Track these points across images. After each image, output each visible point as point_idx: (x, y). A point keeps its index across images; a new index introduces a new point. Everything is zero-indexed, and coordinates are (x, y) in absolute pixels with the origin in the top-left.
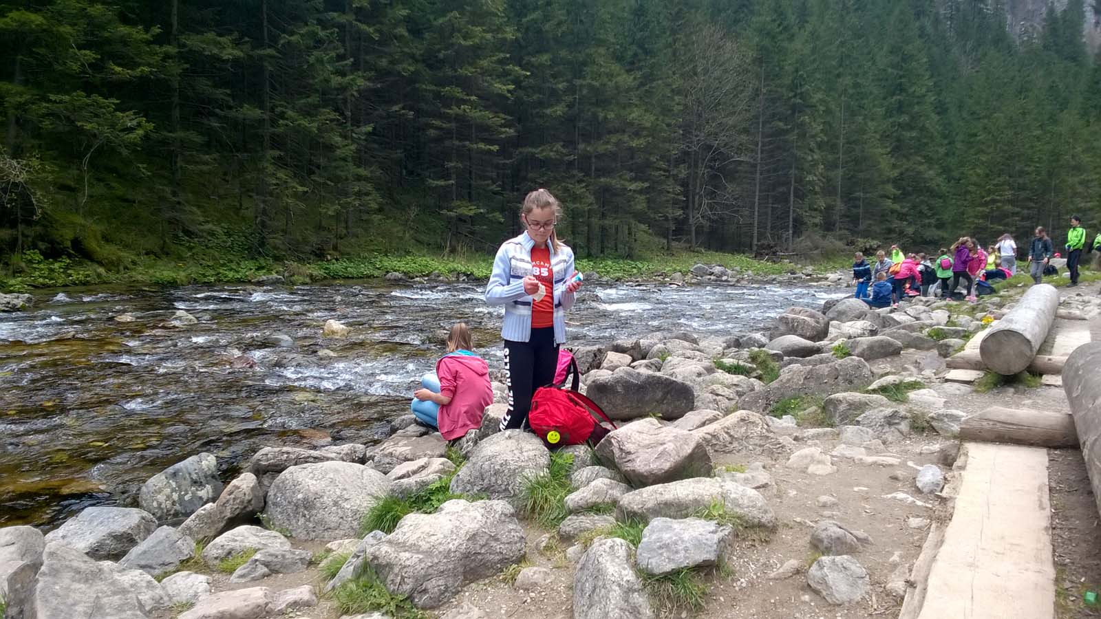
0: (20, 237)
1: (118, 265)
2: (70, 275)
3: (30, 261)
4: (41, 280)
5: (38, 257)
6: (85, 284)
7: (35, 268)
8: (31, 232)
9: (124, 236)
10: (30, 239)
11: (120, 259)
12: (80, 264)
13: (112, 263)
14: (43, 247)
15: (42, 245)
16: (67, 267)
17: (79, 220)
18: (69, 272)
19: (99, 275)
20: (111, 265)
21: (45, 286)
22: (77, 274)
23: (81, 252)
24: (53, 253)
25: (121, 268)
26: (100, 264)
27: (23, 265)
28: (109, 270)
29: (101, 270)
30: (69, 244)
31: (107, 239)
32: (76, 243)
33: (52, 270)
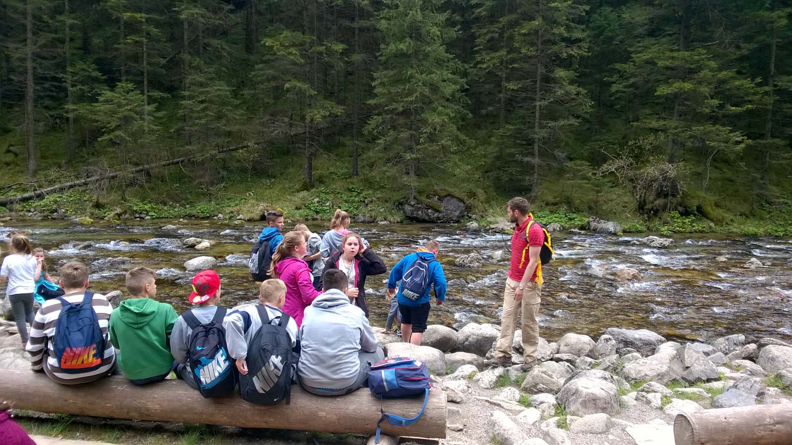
0: (669, 203)
1: (722, 222)
2: (694, 226)
3: (673, 217)
4: (678, 228)
5: (677, 215)
6: (701, 232)
7: (675, 222)
8: (674, 201)
9: (728, 203)
10: (674, 205)
11: (723, 218)
12: (700, 220)
13: (719, 220)
14: (681, 210)
15: (681, 209)
16: (693, 222)
17: (702, 194)
18: (694, 224)
19: (710, 227)
20: (719, 222)
21: (680, 232)
22: (697, 227)
23: (701, 213)
24: (686, 213)
25: (724, 223)
26: (712, 220)
27: (669, 219)
28: (716, 224)
29: (712, 224)
30: (695, 208)
31: (717, 205)
32: (699, 209)
33: (684, 223)
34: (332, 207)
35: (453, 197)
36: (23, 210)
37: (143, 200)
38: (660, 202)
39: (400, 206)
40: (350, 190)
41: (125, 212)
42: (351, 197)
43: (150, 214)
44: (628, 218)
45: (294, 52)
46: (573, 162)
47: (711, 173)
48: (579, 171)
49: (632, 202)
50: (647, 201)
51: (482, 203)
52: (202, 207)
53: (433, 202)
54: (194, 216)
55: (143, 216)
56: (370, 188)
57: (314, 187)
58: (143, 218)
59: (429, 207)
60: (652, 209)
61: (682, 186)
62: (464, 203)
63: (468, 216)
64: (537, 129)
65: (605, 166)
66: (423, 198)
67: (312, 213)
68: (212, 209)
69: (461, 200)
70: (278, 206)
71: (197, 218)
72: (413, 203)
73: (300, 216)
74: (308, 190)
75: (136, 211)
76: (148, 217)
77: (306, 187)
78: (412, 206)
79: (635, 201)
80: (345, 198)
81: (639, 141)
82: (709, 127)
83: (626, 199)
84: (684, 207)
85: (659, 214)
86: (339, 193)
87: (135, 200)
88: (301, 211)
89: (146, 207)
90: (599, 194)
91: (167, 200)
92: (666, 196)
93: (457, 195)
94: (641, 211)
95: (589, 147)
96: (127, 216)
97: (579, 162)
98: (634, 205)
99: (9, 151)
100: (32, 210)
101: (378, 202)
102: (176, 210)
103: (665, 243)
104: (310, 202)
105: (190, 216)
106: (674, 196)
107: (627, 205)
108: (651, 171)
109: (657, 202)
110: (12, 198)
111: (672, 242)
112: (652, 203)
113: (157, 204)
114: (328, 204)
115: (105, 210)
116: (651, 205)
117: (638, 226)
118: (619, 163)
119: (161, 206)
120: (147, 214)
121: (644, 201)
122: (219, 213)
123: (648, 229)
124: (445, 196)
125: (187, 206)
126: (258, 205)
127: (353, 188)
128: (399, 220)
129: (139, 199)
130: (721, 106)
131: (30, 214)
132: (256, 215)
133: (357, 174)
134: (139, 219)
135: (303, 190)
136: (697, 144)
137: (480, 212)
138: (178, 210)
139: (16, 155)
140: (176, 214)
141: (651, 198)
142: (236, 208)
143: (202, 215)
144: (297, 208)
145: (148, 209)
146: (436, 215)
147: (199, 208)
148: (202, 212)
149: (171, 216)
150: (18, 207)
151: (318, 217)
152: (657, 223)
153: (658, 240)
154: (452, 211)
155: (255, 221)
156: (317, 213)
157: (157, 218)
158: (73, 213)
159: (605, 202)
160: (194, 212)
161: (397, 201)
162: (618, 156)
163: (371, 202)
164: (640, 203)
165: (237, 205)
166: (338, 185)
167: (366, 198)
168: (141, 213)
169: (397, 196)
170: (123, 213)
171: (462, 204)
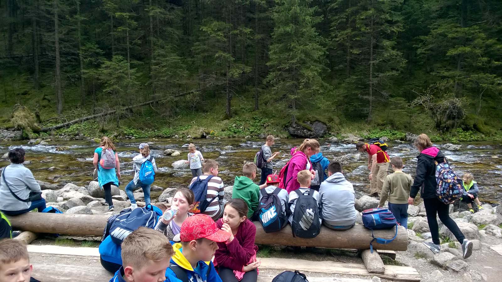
0: (456, 123)
1: (490, 134)
2: (472, 137)
3: (458, 132)
4: (462, 139)
5: (461, 130)
6: (477, 141)
7: (460, 134)
8: (459, 121)
9: (492, 122)
10: (459, 124)
11: (490, 132)
12: (476, 133)
13: (488, 133)
14: (463, 127)
15: (463, 126)
16: (471, 134)
17: (477, 117)
18: (472, 136)
19: (482, 138)
20: (487, 134)
21: (463, 141)
22: (474, 137)
23: (476, 129)
24: (466, 129)
25: (491, 135)
26: (483, 133)
27: (456, 133)
28: (486, 136)
29: (483, 136)
30: (472, 126)
31: (486, 124)
32: (475, 126)
33: (466, 135)
34: (244, 129)
35: (319, 121)
36: (57, 135)
37: (129, 127)
38: (450, 122)
39: (286, 128)
40: (254, 119)
41: (120, 135)
42: (255, 123)
43: (135, 135)
44: (430, 132)
45: (221, 34)
46: (394, 98)
47: (482, 104)
48: (398, 104)
49: (432, 123)
50: (442, 122)
51: (337, 125)
52: (165, 131)
53: (307, 125)
54: (160, 136)
55: (130, 137)
56: (267, 117)
57: (232, 117)
58: (130, 138)
59: (304, 128)
60: (445, 127)
61: (465, 112)
62: (326, 125)
63: (329, 133)
64: (371, 78)
65: (416, 100)
66: (301, 123)
67: (232, 133)
68: (171, 132)
69: (324, 124)
70: (211, 129)
71: (163, 137)
72: (294, 126)
73: (225, 135)
74: (228, 119)
75: (126, 134)
76: (133, 138)
77: (227, 117)
78: (294, 128)
79: (434, 122)
80: (252, 124)
81: (436, 84)
82: (482, 75)
83: (428, 121)
84: (465, 125)
85: (450, 130)
86: (247, 120)
87: (125, 128)
88: (225, 132)
89: (132, 131)
90: (411, 118)
91: (144, 127)
92: (454, 118)
93: (322, 120)
94: (438, 128)
95: (403, 89)
96: (121, 137)
97: (399, 98)
98: (433, 124)
99: (44, 99)
100: (63, 134)
101: (272, 126)
102: (149, 133)
103: (457, 148)
104: (230, 127)
105: (158, 137)
106: (458, 118)
107: (428, 124)
108: (445, 103)
109: (448, 122)
110: (50, 127)
111: (461, 147)
112: (445, 123)
113: (138, 129)
114: (241, 128)
115: (108, 134)
116: (444, 124)
117: (437, 138)
118: (424, 98)
119: (140, 131)
120: (133, 136)
121: (440, 122)
122: (176, 134)
123: (443, 139)
124: (315, 121)
125: (156, 130)
126: (199, 129)
127: (256, 117)
128: (286, 136)
129: (127, 126)
130: (489, 62)
131: (62, 137)
132: (199, 135)
133: (258, 109)
134: (128, 139)
135: (226, 119)
136: (474, 86)
137: (336, 131)
138: (151, 133)
139: (49, 101)
140: (149, 135)
141: (444, 120)
142: (186, 131)
143: (165, 136)
144: (223, 130)
145: (133, 133)
146: (309, 133)
147: (164, 131)
148: (165, 134)
149: (147, 137)
150: (53, 132)
151: (236, 135)
152: (449, 135)
153: (453, 147)
154: (319, 130)
155: (198, 139)
156: (235, 133)
157: (139, 138)
158: (89, 136)
159: (415, 123)
160: (161, 134)
161: (284, 125)
162: (424, 94)
163: (268, 126)
164: (437, 123)
165: (186, 129)
166: (247, 116)
167: (264, 123)
168: (129, 135)
169: (283, 122)
170: (118, 135)
171: (325, 126)
